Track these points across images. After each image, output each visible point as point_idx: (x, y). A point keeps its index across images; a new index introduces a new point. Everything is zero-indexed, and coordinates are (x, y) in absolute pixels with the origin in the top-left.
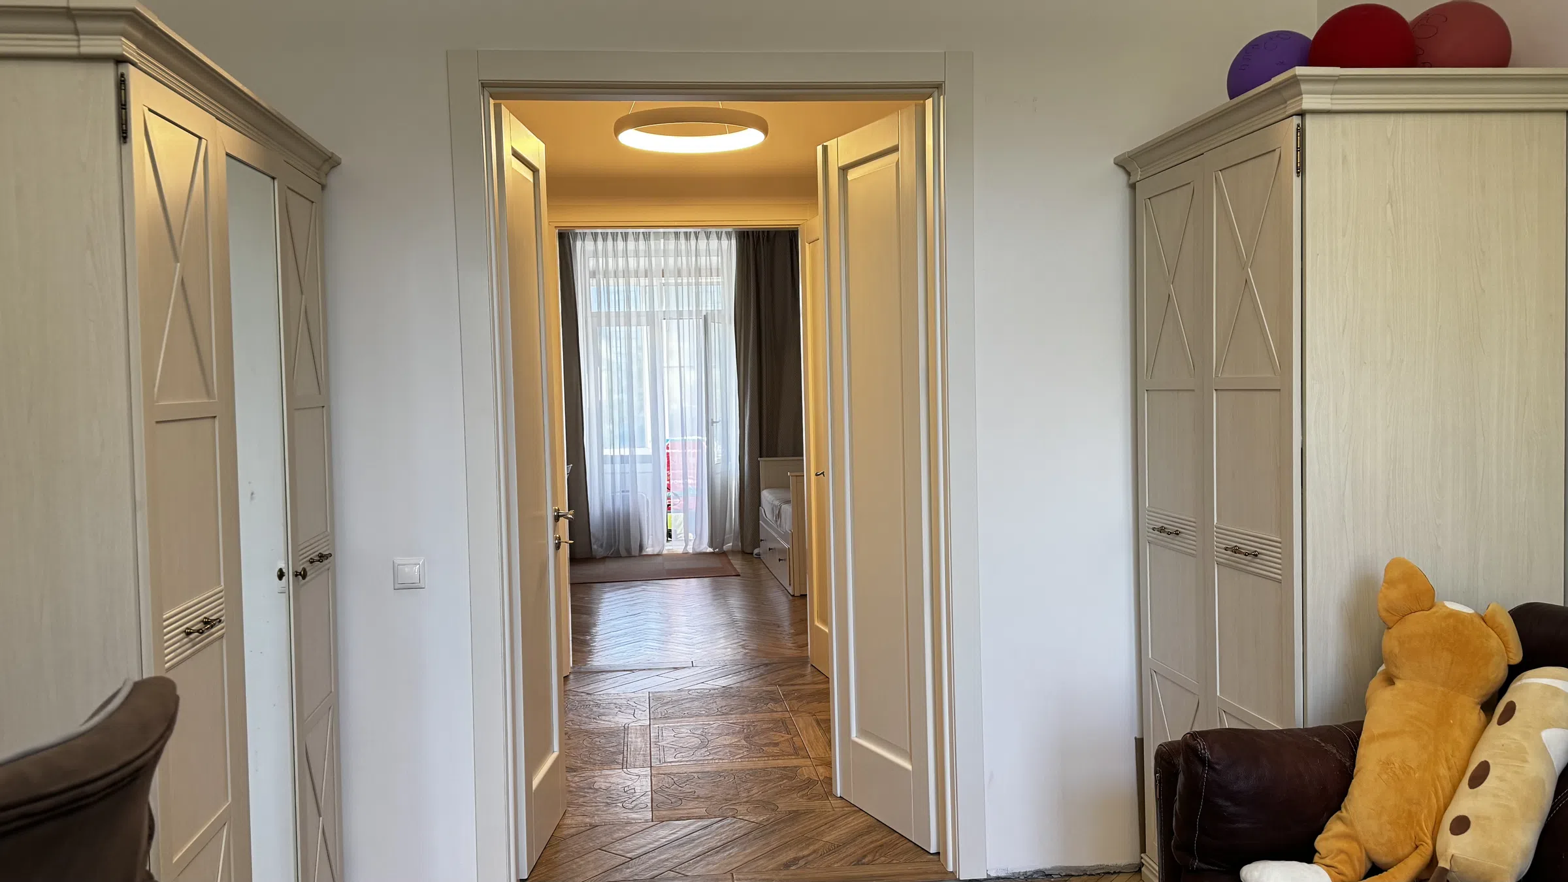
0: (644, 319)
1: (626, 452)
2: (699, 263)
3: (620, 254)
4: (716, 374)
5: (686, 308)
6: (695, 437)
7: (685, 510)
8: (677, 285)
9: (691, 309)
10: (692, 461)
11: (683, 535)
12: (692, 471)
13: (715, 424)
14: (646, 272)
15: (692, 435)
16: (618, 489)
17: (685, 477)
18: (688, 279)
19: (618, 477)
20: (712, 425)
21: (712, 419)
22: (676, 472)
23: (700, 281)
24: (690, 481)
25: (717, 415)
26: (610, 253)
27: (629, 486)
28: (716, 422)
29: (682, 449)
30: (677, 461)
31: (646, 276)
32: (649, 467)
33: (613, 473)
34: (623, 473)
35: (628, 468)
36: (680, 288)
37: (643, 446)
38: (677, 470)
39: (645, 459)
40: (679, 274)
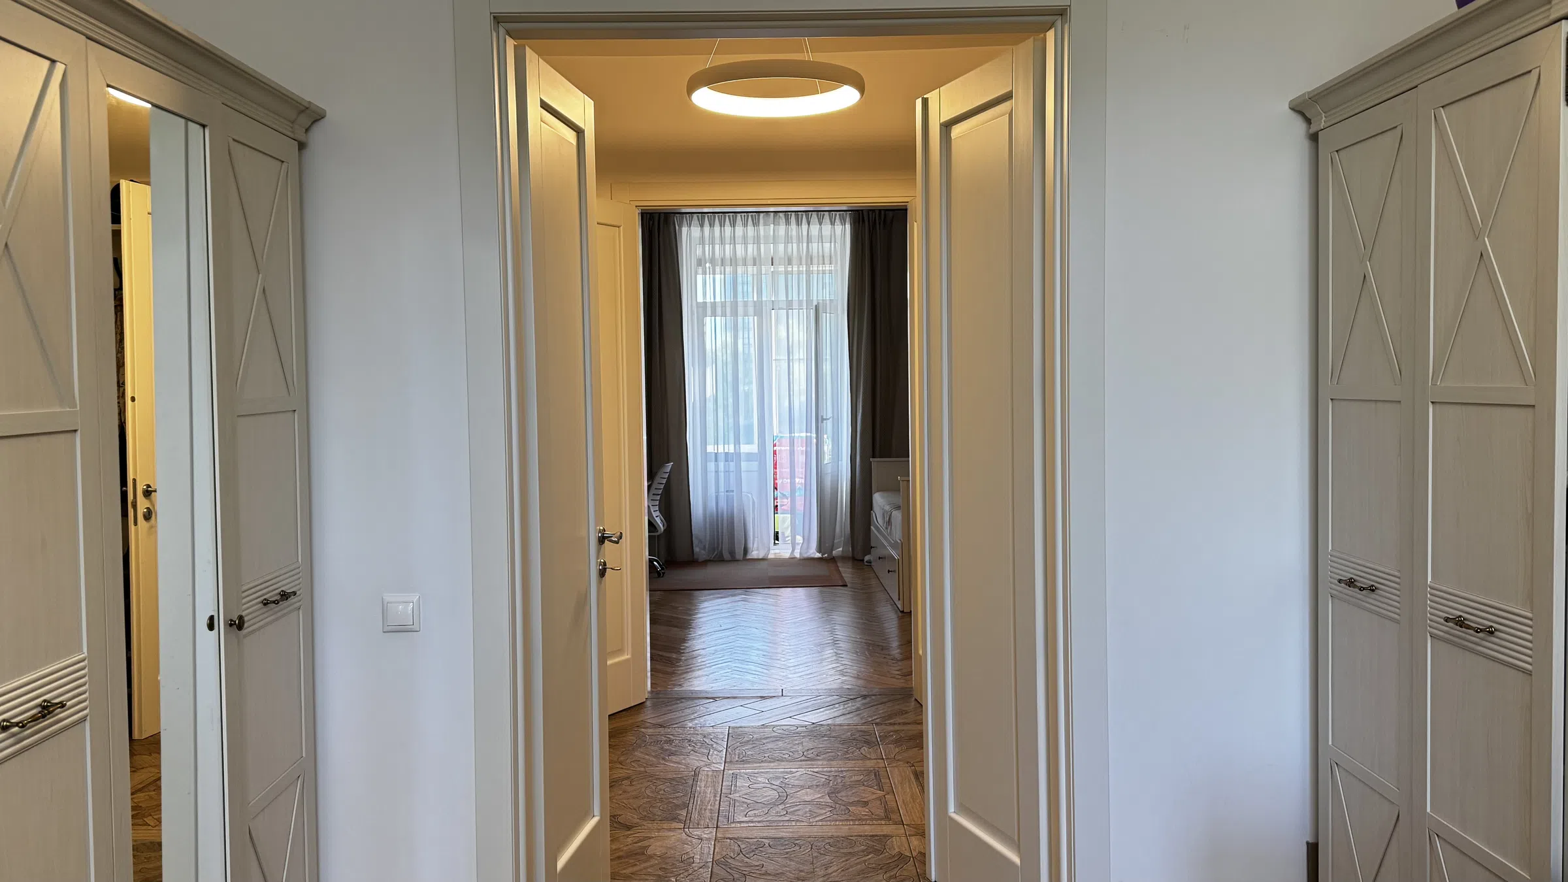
0: (751, 310)
1: (731, 449)
2: (810, 250)
3: (728, 240)
4: (827, 367)
5: (795, 298)
6: (804, 434)
7: (793, 511)
8: (786, 273)
9: (801, 298)
10: (800, 459)
11: (790, 538)
12: (800, 470)
13: (825, 421)
14: (754, 259)
15: (801, 431)
16: (722, 489)
17: (792, 476)
18: (798, 268)
19: (722, 475)
20: (822, 422)
21: (822, 416)
22: (784, 470)
23: (811, 269)
24: (797, 480)
25: (828, 411)
26: (717, 240)
27: (733, 487)
28: (826, 419)
29: (790, 446)
30: (784, 459)
31: (755, 265)
32: (755, 465)
33: (717, 472)
34: (727, 472)
35: (732, 464)
36: (790, 276)
37: (750, 442)
38: (783, 469)
39: (750, 457)
40: (790, 262)
